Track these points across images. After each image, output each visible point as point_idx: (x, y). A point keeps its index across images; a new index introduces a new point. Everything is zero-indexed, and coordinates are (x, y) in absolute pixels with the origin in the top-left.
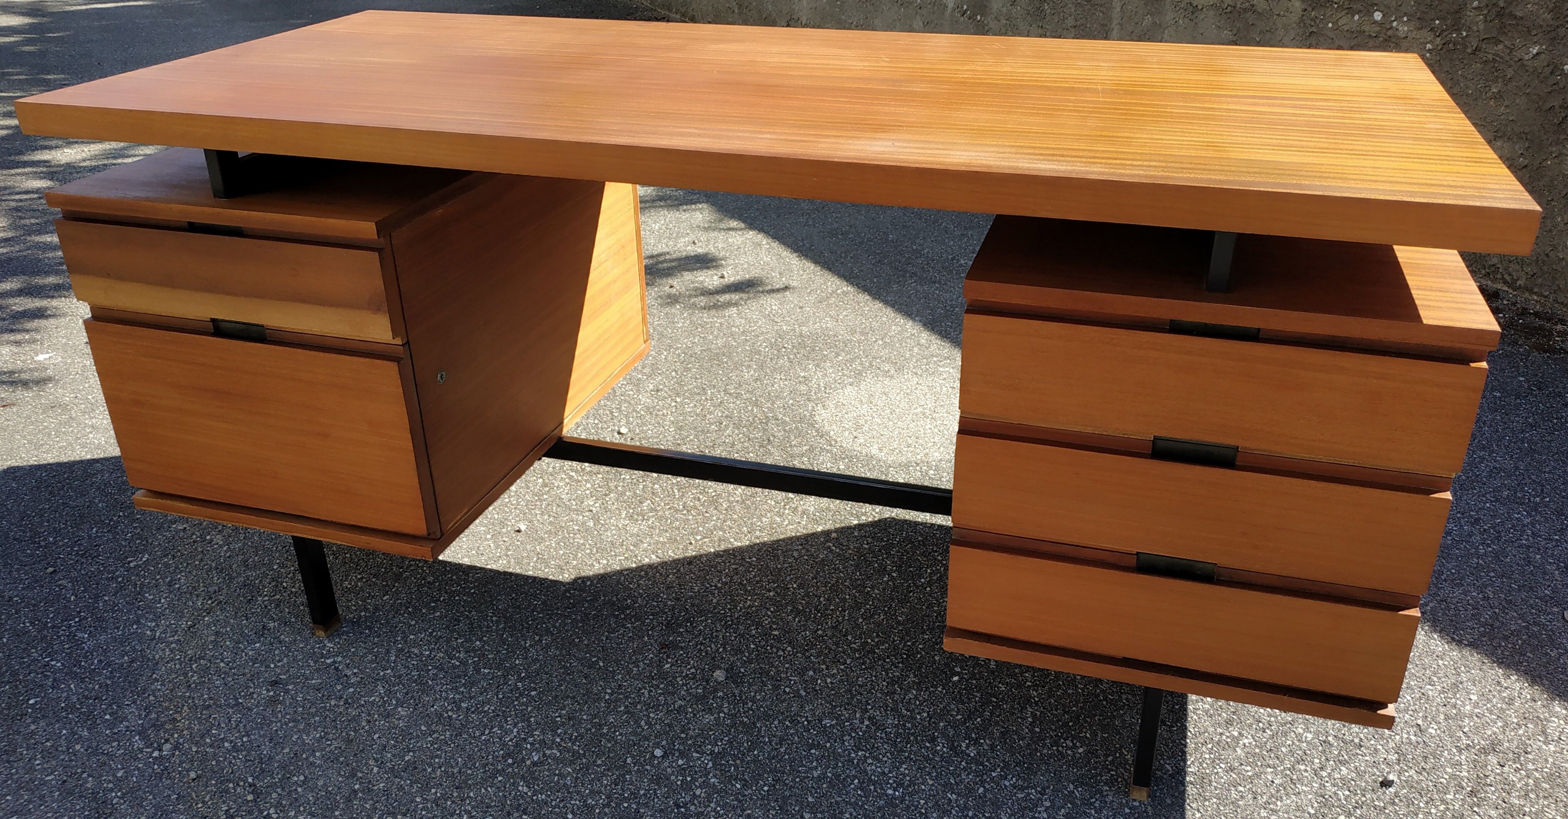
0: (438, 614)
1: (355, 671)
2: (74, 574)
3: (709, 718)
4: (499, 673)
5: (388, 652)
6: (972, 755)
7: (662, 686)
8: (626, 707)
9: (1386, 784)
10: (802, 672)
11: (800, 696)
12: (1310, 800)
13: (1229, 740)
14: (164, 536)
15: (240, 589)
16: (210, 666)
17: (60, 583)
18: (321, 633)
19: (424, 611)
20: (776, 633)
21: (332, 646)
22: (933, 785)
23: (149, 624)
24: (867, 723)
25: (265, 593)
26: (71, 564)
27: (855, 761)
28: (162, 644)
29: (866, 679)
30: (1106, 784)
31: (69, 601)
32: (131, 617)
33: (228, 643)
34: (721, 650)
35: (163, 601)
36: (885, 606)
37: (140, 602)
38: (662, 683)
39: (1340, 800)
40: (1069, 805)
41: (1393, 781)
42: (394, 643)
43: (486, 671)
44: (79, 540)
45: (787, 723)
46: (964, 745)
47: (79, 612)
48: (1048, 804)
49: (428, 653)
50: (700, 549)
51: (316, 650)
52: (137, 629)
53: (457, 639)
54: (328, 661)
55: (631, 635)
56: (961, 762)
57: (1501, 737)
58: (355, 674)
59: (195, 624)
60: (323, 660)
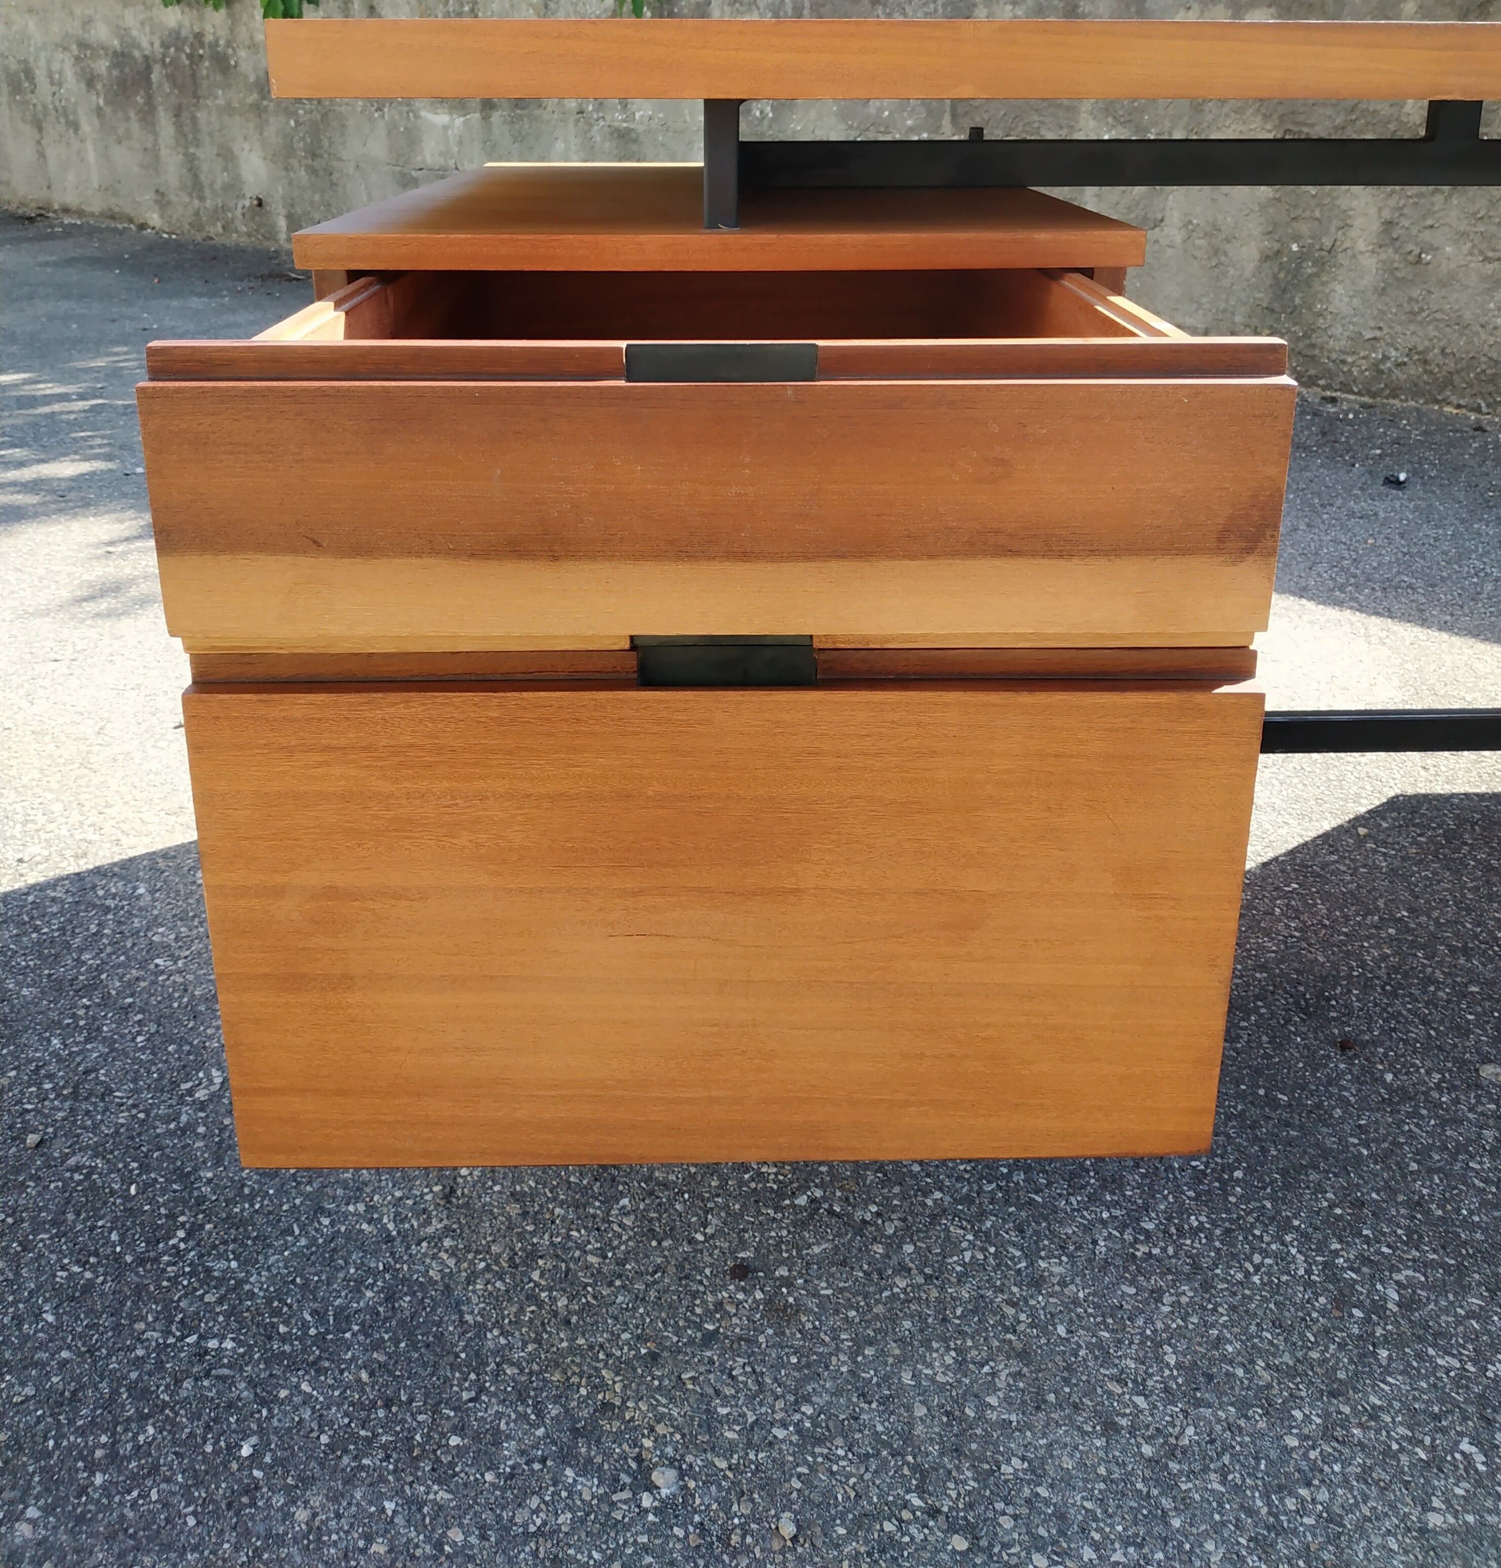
1: (874, 1209)
2: (88, 1138)
7: (1423, 1112)
8: (1417, 1161)
16: (568, 1270)
17: (72, 1161)
23: (351, 1208)
26: (64, 1119)
28: (418, 1244)
31: (127, 1198)
32: (298, 1201)
33: (558, 1211)
38: (1418, 1107)
44: (38, 1068)
47: (172, 1216)
51: (753, 1185)
52: (332, 1224)
54: (802, 1201)
59: (453, 1191)
60: (787, 1202)
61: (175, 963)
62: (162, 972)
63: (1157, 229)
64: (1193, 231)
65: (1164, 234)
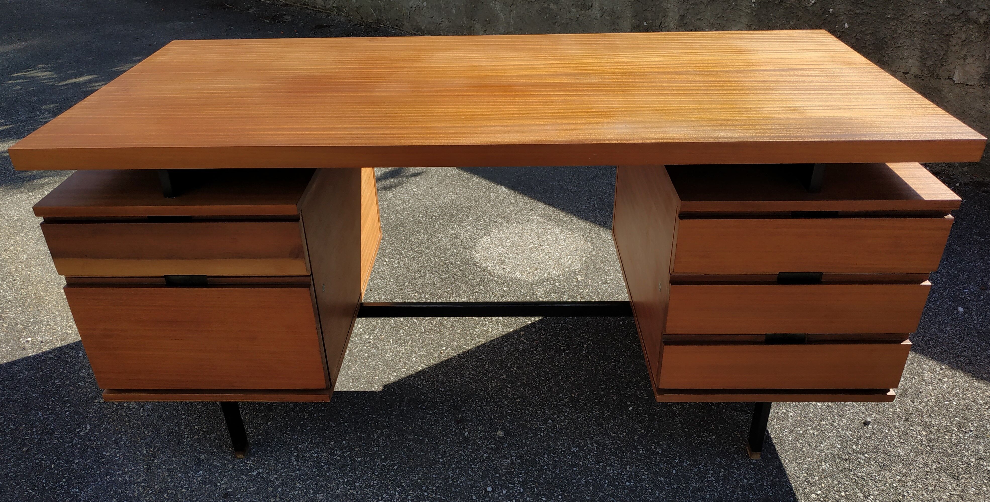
0: (309, 428)
1: (275, 476)
2: (44, 449)
3: (507, 461)
4: (368, 459)
5: (290, 459)
6: (660, 452)
7: (470, 447)
8: (455, 464)
9: (866, 423)
10: (545, 422)
11: (551, 437)
12: (835, 440)
13: (783, 415)
14: (93, 409)
15: (168, 436)
16: (176, 493)
17: (36, 456)
18: (241, 456)
19: (299, 428)
20: (519, 400)
21: (251, 463)
22: (648, 474)
23: (117, 473)
24: (596, 445)
25: (186, 436)
26: (37, 442)
27: (601, 470)
28: (134, 485)
29: (582, 419)
30: (735, 454)
31: (51, 469)
32: (102, 470)
33: (180, 475)
34: (492, 417)
35: (118, 455)
36: (571, 372)
37: (102, 459)
38: (469, 445)
39: (849, 437)
40: (722, 470)
41: (870, 421)
42: (291, 453)
43: (359, 459)
44: (32, 424)
45: (552, 455)
46: (653, 447)
47: (63, 475)
48: (712, 472)
49: (316, 455)
50: (448, 356)
51: (242, 468)
52: (110, 478)
53: (329, 442)
54: (255, 473)
55: (435, 418)
56: (657, 457)
57: (906, 386)
58: (276, 478)
59: (150, 467)
60: (250, 473)
61: (85, 384)
62: (80, 388)
63: (590, 10)
64: (604, 12)
65: (592, 13)
